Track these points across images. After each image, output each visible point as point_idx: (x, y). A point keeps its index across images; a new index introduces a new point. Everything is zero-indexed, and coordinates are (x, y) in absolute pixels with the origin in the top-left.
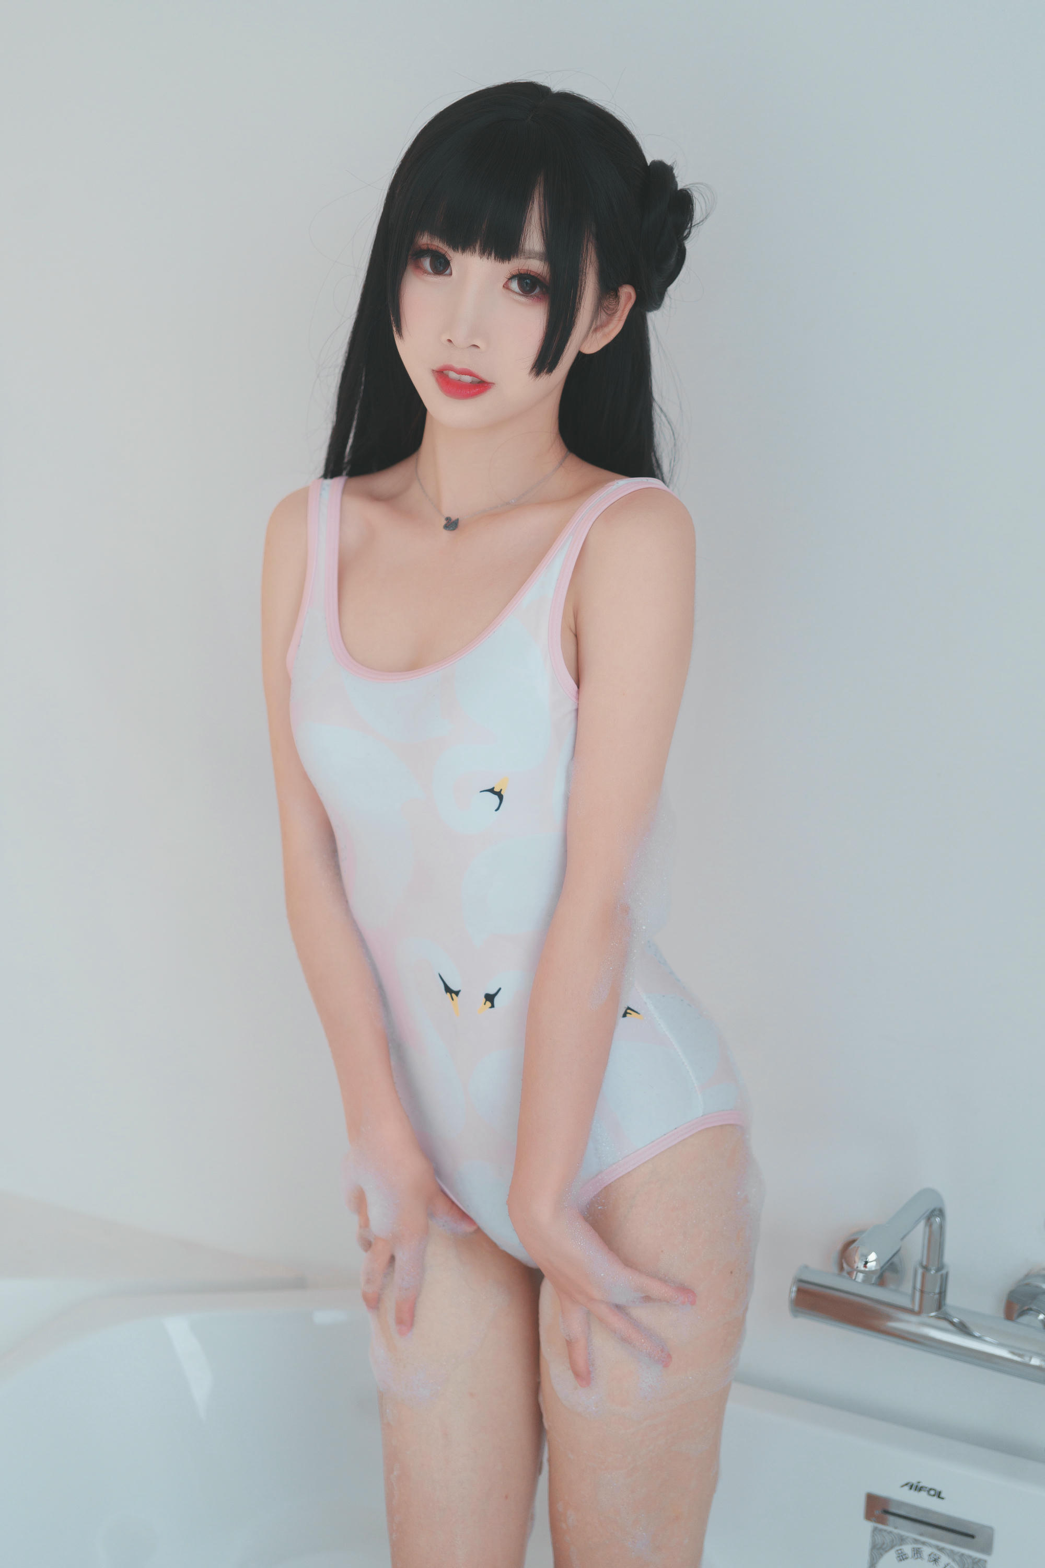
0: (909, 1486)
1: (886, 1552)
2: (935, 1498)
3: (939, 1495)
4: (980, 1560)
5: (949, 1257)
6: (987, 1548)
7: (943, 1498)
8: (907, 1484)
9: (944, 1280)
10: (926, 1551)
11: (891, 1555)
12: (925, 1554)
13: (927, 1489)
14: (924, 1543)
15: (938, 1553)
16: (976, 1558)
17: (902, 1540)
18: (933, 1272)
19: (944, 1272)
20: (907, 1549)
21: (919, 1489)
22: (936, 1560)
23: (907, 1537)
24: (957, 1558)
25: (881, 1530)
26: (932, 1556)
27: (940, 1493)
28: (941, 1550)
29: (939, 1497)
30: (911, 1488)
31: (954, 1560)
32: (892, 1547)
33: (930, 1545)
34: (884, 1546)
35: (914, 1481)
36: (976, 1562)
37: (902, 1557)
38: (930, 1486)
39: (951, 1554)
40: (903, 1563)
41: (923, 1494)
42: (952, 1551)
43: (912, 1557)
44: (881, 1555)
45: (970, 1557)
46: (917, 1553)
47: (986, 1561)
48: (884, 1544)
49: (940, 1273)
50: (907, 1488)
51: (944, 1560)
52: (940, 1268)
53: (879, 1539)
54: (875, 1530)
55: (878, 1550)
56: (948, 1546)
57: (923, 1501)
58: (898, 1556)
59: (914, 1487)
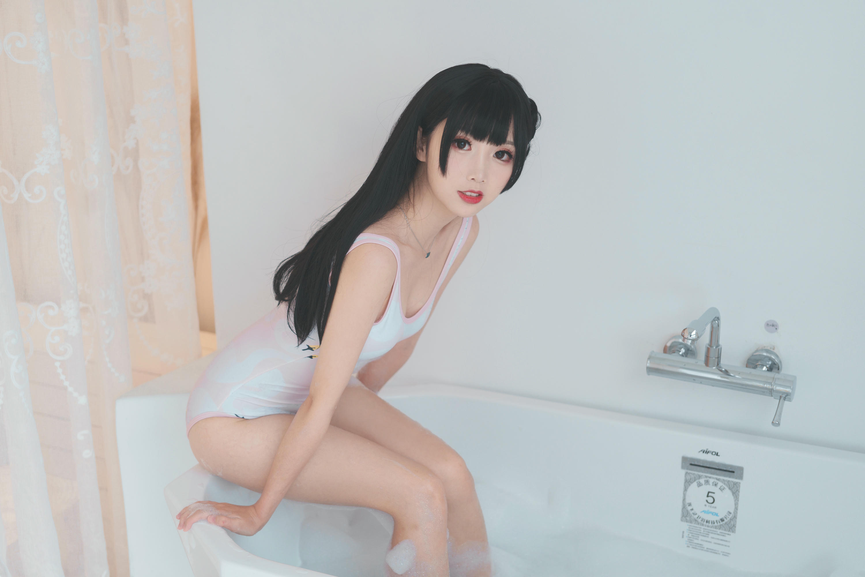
0: (703, 451)
1: (692, 483)
2: (716, 456)
3: (717, 454)
4: (737, 483)
5: (722, 342)
6: (741, 477)
7: (719, 456)
8: (702, 451)
9: (720, 350)
10: (711, 481)
11: (695, 484)
12: (711, 483)
13: (712, 452)
14: (710, 477)
15: (717, 481)
16: (735, 482)
17: (700, 477)
18: (714, 348)
19: (720, 347)
20: (702, 481)
21: (707, 452)
22: (716, 485)
23: (702, 476)
24: (726, 483)
25: (689, 474)
26: (714, 483)
27: (717, 453)
28: (718, 480)
29: (717, 455)
30: (703, 452)
31: (724, 484)
32: (695, 481)
33: (713, 478)
34: (691, 481)
35: (705, 449)
36: (735, 484)
37: (700, 485)
38: (712, 450)
39: (723, 481)
40: (701, 487)
41: (710, 454)
42: (724, 480)
43: (705, 484)
44: (690, 485)
45: (732, 482)
46: (707, 482)
47: (740, 483)
48: (691, 479)
49: (718, 348)
50: (702, 452)
51: (720, 484)
52: (718, 346)
53: (688, 477)
54: (686, 473)
55: (688, 483)
56: (722, 478)
57: (709, 458)
58: (698, 485)
59: (705, 452)
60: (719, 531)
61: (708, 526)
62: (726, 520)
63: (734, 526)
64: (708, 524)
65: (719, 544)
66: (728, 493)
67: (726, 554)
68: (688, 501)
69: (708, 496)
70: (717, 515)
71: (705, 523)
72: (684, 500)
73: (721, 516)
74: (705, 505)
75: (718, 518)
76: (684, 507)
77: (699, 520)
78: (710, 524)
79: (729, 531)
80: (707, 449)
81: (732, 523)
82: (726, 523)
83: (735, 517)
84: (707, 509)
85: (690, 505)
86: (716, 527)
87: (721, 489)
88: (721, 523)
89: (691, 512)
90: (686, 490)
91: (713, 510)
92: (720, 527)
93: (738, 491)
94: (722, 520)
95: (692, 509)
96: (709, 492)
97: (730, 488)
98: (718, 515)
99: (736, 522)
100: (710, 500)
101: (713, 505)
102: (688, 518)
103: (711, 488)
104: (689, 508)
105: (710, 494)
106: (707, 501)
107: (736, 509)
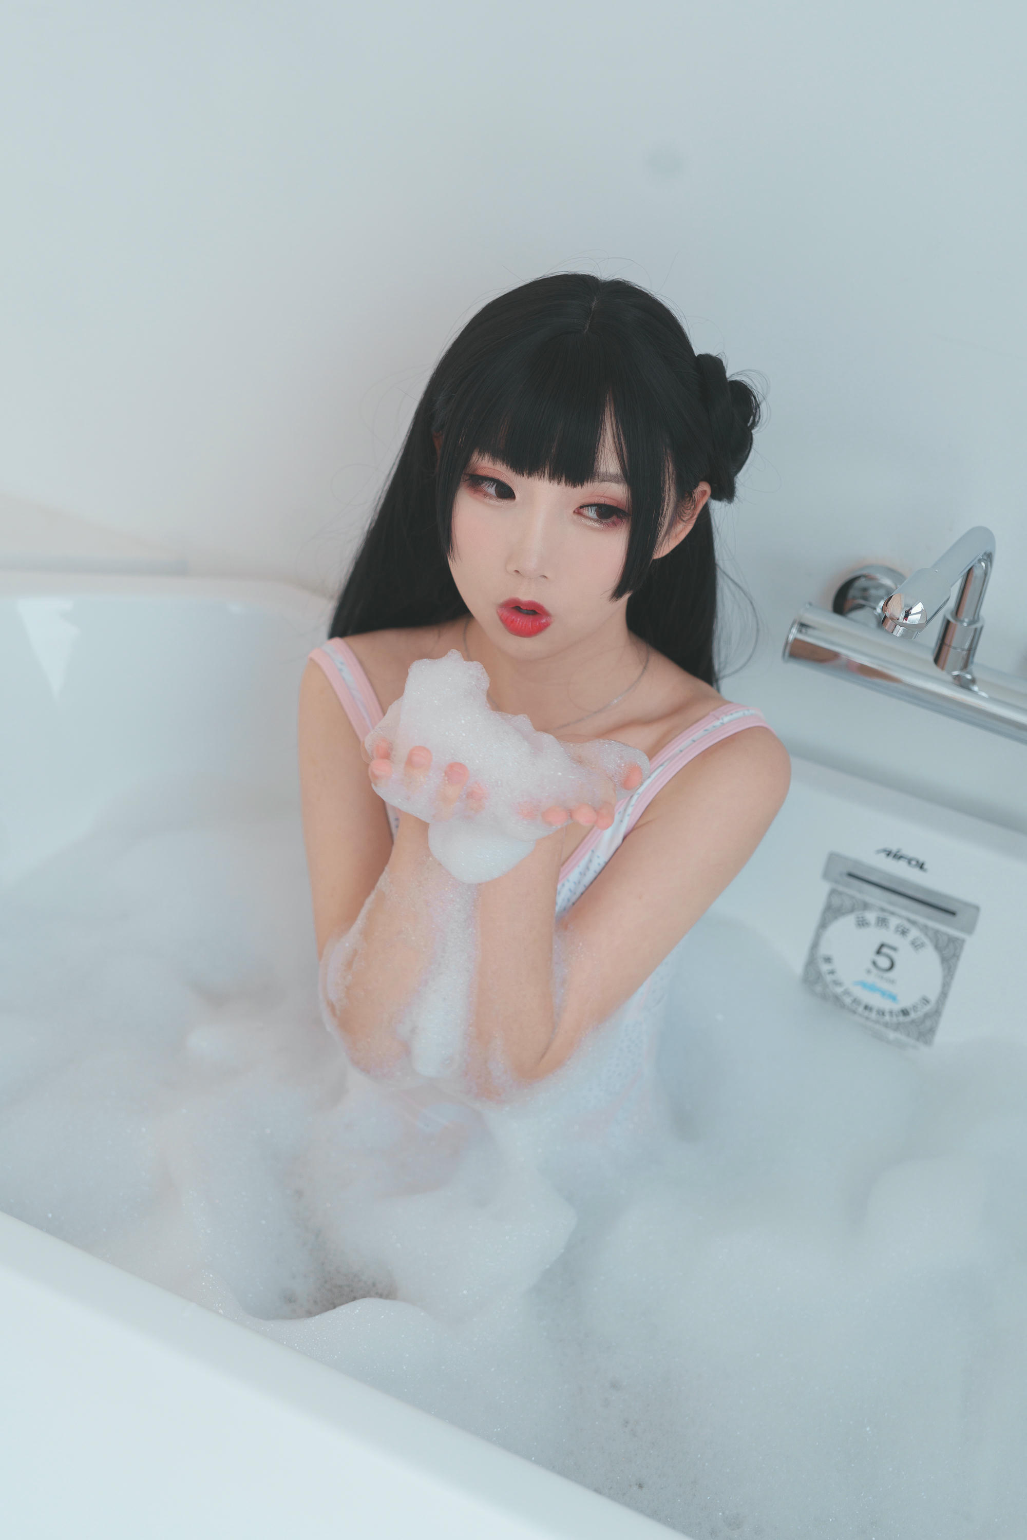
0: (886, 852)
1: (844, 914)
2: (917, 868)
3: (921, 866)
4: (957, 938)
6: (970, 928)
7: (926, 870)
8: (883, 850)
10: (894, 922)
11: (851, 918)
12: (892, 925)
13: (909, 858)
14: (893, 913)
15: (907, 925)
16: (953, 936)
17: (866, 906)
18: (965, 624)
19: (978, 625)
20: (871, 916)
21: (898, 856)
22: (903, 933)
23: (873, 905)
24: (930, 933)
25: (840, 893)
26: (901, 927)
27: (923, 864)
28: (913, 923)
30: (889, 855)
31: (926, 935)
32: (852, 910)
33: (900, 916)
34: (842, 909)
35: (894, 848)
36: (952, 940)
37: (862, 923)
38: (912, 855)
39: (925, 929)
40: (863, 930)
41: (902, 863)
42: (926, 926)
43: (875, 925)
44: (836, 917)
45: (946, 934)
46: (882, 922)
47: (963, 941)
48: (842, 905)
49: (974, 627)
50: (884, 854)
51: (914, 933)
52: (975, 620)
53: (836, 901)
54: (833, 892)
55: (831, 912)
56: (922, 920)
57: (900, 870)
58: (858, 921)
59: (892, 855)
60: (892, 1035)
61: (867, 1018)
62: (913, 1015)
63: (932, 1031)
64: (866, 1013)
66: (930, 956)
68: (823, 950)
69: (878, 952)
70: (893, 998)
71: (860, 1009)
72: (815, 946)
73: (905, 1002)
74: (869, 972)
75: (897, 1007)
76: (812, 961)
77: (848, 1000)
78: (873, 1015)
79: (918, 1039)
80: (899, 849)
81: (928, 1023)
82: (913, 1022)
83: (937, 1013)
84: (873, 979)
85: (828, 960)
86: (886, 1025)
87: (916, 945)
88: (902, 1018)
89: (829, 978)
90: (823, 925)
91: (885, 986)
92: (897, 1027)
93: (956, 956)
94: (905, 1012)
95: (832, 972)
96: (882, 946)
97: (937, 947)
98: (897, 999)
99: (938, 1022)
100: (884, 962)
101: (886, 974)
102: (818, 988)
103: (889, 936)
104: (825, 968)
105: (885, 950)
106: (874, 962)
107: (944, 994)
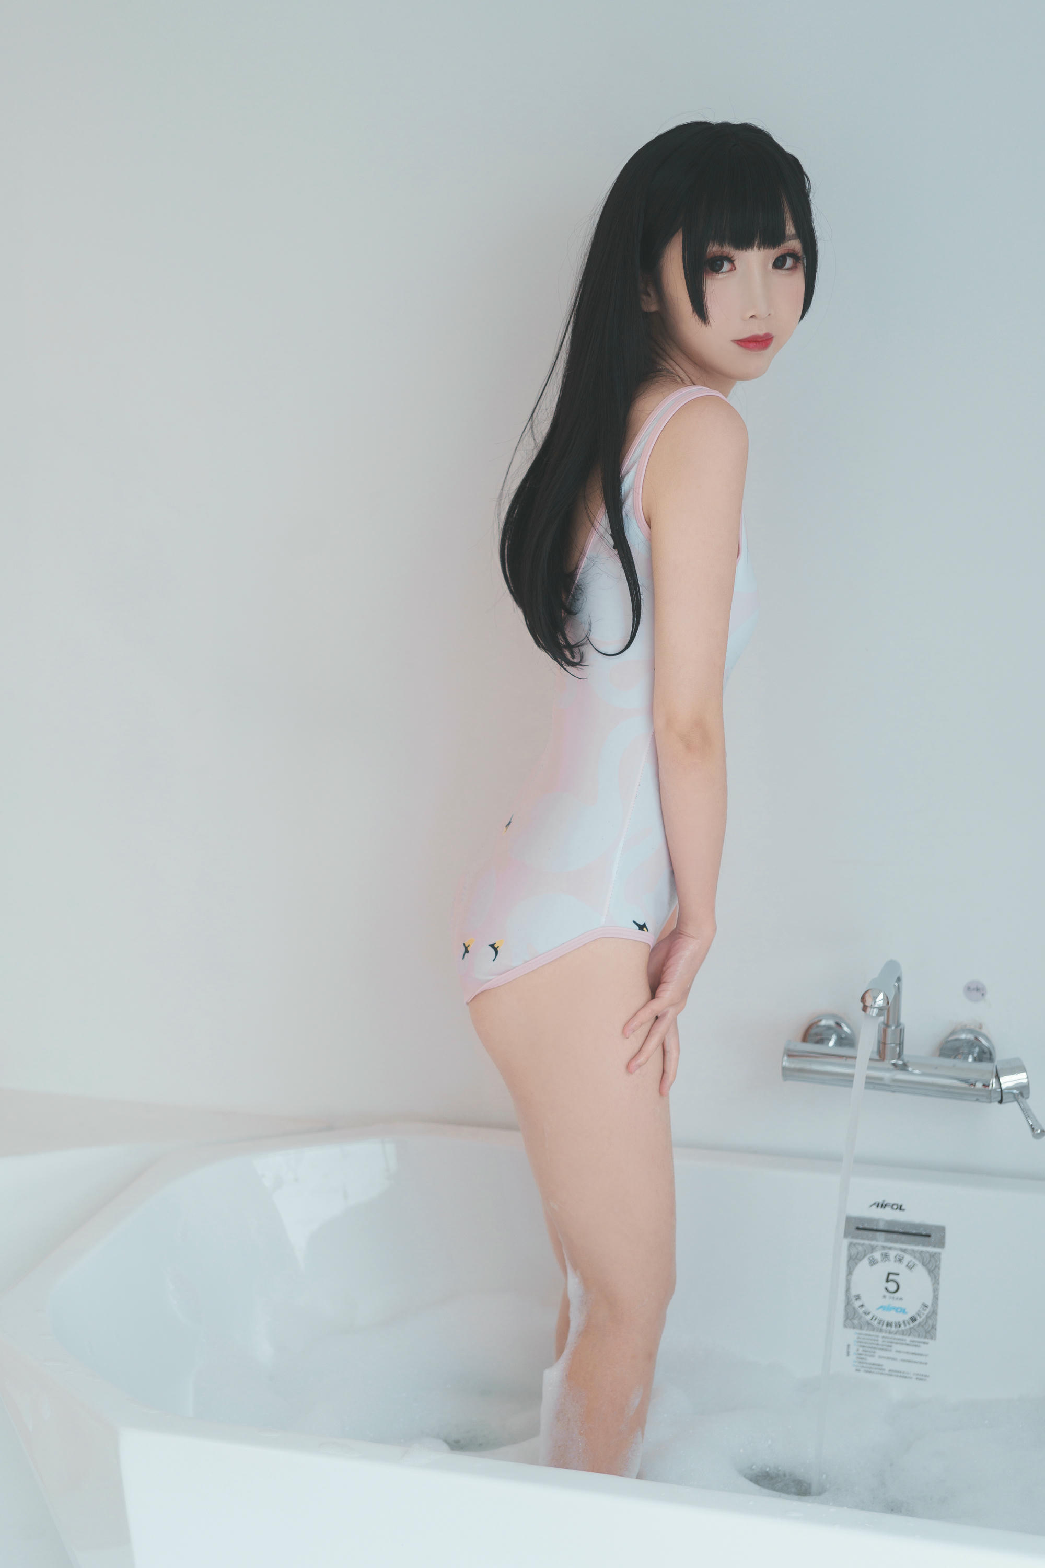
0: (876, 1205)
1: (860, 1260)
2: (898, 1211)
3: (900, 1208)
4: (935, 1254)
5: (905, 1018)
6: (941, 1243)
7: (904, 1210)
8: (875, 1204)
9: (902, 1031)
10: (892, 1254)
11: (865, 1261)
12: (892, 1257)
13: (891, 1205)
14: (890, 1248)
15: (902, 1254)
16: (932, 1252)
17: (873, 1249)
18: (893, 1028)
19: (902, 1027)
20: (877, 1255)
21: (884, 1206)
22: (900, 1260)
23: (877, 1246)
24: (917, 1255)
25: (855, 1245)
26: (898, 1257)
27: (901, 1206)
28: (904, 1251)
29: (900, 1209)
30: (878, 1206)
31: (915, 1257)
32: (865, 1256)
33: (896, 1249)
34: (859, 1256)
35: (881, 1201)
36: (933, 1256)
37: (873, 1262)
38: (892, 1202)
39: (913, 1253)
40: (875, 1267)
41: (888, 1209)
42: (913, 1251)
43: (882, 1261)
44: (857, 1264)
45: (928, 1252)
46: (885, 1257)
47: (941, 1253)
48: (858, 1254)
49: (899, 1029)
50: (875, 1207)
51: (907, 1258)
52: (898, 1025)
53: (854, 1251)
54: (850, 1244)
55: (853, 1260)
56: (909, 1247)
57: (888, 1215)
58: (870, 1263)
59: (880, 1205)
60: (908, 1339)
61: (890, 1332)
62: (919, 1320)
63: (934, 1327)
64: (889, 1328)
65: (909, 1361)
66: (920, 1271)
67: (922, 1378)
68: (854, 1292)
69: (887, 1281)
70: (903, 1311)
71: (884, 1327)
72: (848, 1290)
73: (912, 1312)
74: (884, 1297)
75: (907, 1317)
76: (848, 1303)
77: (875, 1323)
78: (893, 1329)
79: (925, 1337)
80: (884, 1201)
81: (930, 1322)
82: (919, 1324)
83: (934, 1313)
84: (888, 1302)
85: (858, 1298)
86: (903, 1333)
87: (910, 1267)
88: (912, 1325)
89: (861, 1311)
90: (850, 1273)
91: (897, 1304)
92: (910, 1332)
93: (937, 1267)
94: (913, 1319)
95: (862, 1306)
96: (889, 1274)
97: (923, 1264)
98: (906, 1311)
99: (936, 1320)
100: (893, 1286)
101: (896, 1295)
102: (856, 1322)
103: (892, 1266)
104: (857, 1304)
105: (891, 1277)
106: (886, 1289)
107: (936, 1298)
